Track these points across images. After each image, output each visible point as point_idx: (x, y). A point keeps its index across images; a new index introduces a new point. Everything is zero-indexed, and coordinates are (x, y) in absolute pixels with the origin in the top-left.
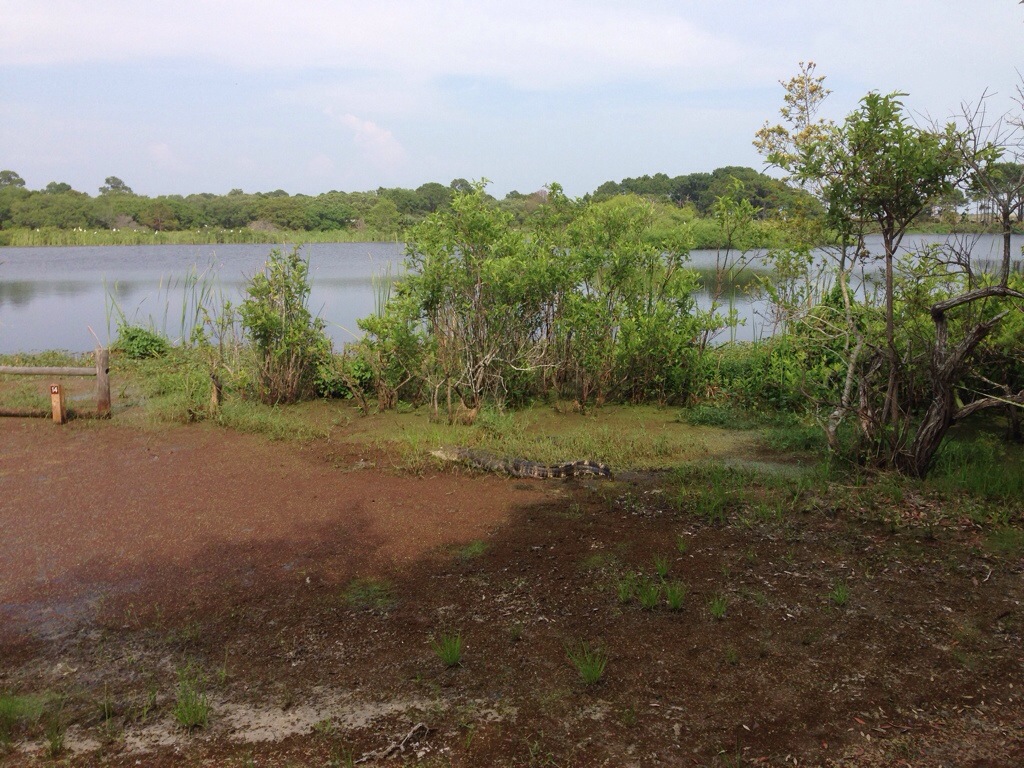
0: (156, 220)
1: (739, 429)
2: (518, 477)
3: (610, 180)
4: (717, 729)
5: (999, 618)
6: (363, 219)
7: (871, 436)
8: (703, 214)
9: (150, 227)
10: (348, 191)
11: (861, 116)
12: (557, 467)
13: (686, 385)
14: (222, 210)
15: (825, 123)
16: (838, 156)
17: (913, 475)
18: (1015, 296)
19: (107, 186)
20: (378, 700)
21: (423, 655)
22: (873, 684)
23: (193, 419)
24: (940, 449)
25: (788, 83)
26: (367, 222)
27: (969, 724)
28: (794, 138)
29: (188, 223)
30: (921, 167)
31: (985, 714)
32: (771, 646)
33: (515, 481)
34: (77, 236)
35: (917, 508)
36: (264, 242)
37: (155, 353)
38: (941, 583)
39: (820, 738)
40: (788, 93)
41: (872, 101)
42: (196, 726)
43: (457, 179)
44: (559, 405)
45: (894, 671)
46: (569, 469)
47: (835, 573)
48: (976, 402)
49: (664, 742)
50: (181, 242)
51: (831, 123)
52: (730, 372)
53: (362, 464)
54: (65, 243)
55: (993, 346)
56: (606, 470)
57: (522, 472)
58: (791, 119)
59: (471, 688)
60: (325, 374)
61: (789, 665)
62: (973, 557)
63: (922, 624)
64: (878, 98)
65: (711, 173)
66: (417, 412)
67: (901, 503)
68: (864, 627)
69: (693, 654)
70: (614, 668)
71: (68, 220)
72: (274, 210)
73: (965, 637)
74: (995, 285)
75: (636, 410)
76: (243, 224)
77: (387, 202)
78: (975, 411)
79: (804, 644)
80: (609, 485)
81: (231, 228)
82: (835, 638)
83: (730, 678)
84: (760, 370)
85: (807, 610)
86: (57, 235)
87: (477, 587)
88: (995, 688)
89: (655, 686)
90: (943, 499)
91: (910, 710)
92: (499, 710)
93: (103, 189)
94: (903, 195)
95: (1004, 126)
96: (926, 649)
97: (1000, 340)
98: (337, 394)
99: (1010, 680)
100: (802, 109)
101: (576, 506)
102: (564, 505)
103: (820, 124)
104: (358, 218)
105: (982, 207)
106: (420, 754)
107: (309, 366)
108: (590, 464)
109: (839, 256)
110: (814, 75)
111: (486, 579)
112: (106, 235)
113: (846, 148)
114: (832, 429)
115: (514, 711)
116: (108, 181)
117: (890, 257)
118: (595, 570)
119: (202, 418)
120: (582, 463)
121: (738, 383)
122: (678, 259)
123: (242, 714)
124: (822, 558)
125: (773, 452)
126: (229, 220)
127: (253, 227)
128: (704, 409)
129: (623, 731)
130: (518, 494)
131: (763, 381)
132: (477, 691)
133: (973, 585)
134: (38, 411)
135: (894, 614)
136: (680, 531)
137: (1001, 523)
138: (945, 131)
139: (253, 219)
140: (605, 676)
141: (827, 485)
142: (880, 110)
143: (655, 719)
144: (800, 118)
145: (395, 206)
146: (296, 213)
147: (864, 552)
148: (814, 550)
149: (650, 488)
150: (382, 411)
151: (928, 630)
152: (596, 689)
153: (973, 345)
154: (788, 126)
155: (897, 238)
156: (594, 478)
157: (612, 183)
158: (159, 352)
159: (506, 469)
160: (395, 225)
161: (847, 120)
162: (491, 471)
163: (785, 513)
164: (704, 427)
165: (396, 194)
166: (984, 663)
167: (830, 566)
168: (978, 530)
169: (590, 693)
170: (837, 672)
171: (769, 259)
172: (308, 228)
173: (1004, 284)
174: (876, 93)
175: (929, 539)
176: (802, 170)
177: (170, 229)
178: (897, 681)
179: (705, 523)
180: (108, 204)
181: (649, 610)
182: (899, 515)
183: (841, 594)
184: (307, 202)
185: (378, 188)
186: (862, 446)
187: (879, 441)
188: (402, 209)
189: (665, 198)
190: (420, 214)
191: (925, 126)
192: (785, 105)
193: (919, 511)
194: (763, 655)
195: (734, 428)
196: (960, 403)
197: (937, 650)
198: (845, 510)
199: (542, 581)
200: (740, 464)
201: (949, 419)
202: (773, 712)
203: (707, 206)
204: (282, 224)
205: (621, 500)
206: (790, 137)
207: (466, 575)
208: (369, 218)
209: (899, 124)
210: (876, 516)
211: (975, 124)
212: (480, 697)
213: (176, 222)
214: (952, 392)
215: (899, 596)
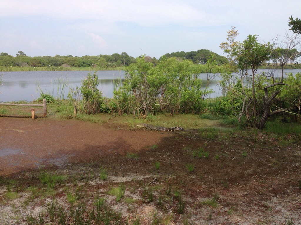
0: (34, 64)
1: (214, 120)
2: (160, 131)
3: (168, 53)
4: (221, 179)
5: (282, 159)
6: (96, 64)
7: (249, 120)
8: (194, 63)
9: (32, 66)
10: (91, 56)
11: (247, 40)
12: (170, 128)
13: (199, 109)
14: (54, 61)
15: (238, 42)
16: (241, 50)
17: (260, 129)
18: (285, 85)
19: (19, 54)
20: (143, 175)
21: (150, 167)
22: (254, 171)
23: (70, 118)
24: (266, 124)
25: (229, 31)
26: (97, 65)
27: (276, 178)
28: (230, 45)
29: (43, 65)
30: (262, 53)
31: (280, 176)
32: (231, 165)
33: (160, 132)
34: (11, 69)
35: (261, 136)
36: (67, 70)
37: (51, 101)
38: (268, 152)
39: (244, 180)
40: (228, 34)
41: (250, 37)
42: (105, 180)
43: (123, 52)
44: (166, 114)
45: (259, 169)
46: (173, 129)
47: (243, 150)
48: (275, 111)
49: (209, 182)
50: (42, 70)
51: (239, 42)
52: (210, 105)
53: (119, 128)
54: (7, 71)
55: (278, 98)
56: (183, 129)
57: (161, 130)
58: (229, 41)
59: (164, 173)
60: (103, 106)
61: (235, 168)
62: (275, 147)
63: (264, 160)
64: (252, 36)
65: (197, 51)
66: (129, 116)
67: (257, 135)
68: (251, 160)
69: (213, 166)
70: (195, 169)
71: (8, 64)
72: (69, 61)
73: (274, 162)
74: (280, 82)
75: (187, 115)
76: (60, 65)
77: (103, 59)
78: (275, 113)
79: (238, 164)
80: (184, 133)
81: (56, 66)
82: (244, 163)
83: (222, 171)
84: (218, 105)
85: (237, 158)
86: (5, 68)
87: (158, 154)
88: (282, 172)
89: (205, 172)
90: (267, 134)
91: (263, 176)
92: (172, 177)
93: (17, 55)
94: (257, 60)
95: (282, 43)
96: (266, 165)
97: (280, 96)
98: (106, 111)
99: (285, 170)
100: (232, 38)
101: (177, 137)
102: (174, 137)
103: (236, 42)
104: (94, 64)
105: (273, 61)
106: (157, 184)
107: (99, 104)
108: (178, 128)
109: (241, 75)
110: (235, 30)
111: (159, 153)
112: (19, 68)
113: (243, 48)
114: (239, 118)
115: (175, 177)
116: (19, 52)
117: (254, 75)
118: (185, 150)
119: (72, 117)
120: (176, 127)
121: (212, 108)
122: (197, 76)
123: (113, 178)
124: (239, 147)
125: (224, 125)
126: (56, 64)
127: (63, 66)
128: (204, 114)
129: (200, 180)
130: (161, 135)
131: (220, 107)
132: (165, 173)
133: (275, 152)
134: (27, 116)
135: (258, 158)
136: (204, 142)
137: (282, 139)
138: (267, 44)
139: (63, 63)
140: (194, 170)
141: (239, 131)
142: (252, 39)
143: (207, 178)
144: (231, 40)
145: (105, 60)
146: (76, 62)
147: (249, 146)
148: (237, 146)
149: (195, 133)
150: (119, 116)
151: (266, 161)
152: (192, 173)
153: (274, 97)
154: (228, 42)
155: (256, 70)
156: (180, 131)
157: (168, 54)
158: (52, 101)
159: (157, 129)
160: (105, 66)
161: (244, 41)
162: (153, 130)
163: (230, 138)
164: (205, 119)
165: (105, 57)
166: (279, 167)
167: (241, 149)
168: (276, 141)
169: (191, 174)
170: (246, 169)
171: (221, 76)
172: (79, 66)
173: (282, 82)
174: (251, 35)
175: (265, 143)
176: (233, 54)
177: (38, 67)
178: (260, 171)
179: (210, 140)
180: (19, 59)
181: (201, 158)
182: (257, 138)
183: (245, 154)
184: (79, 59)
185: (100, 55)
186: (247, 122)
187: (251, 121)
188: (107, 61)
189: (184, 58)
190: (113, 62)
191: (263, 43)
192: (228, 37)
193: (262, 137)
194: (229, 166)
195: (213, 119)
196: (271, 111)
197: (268, 165)
198: (244, 137)
199: (173, 153)
200: (216, 128)
201: (268, 115)
202: (233, 176)
203: (196, 61)
204: (72, 65)
205: (188, 136)
206: (229, 45)
207: (154, 152)
208: (98, 64)
209: (256, 42)
210: (251, 138)
211: (275, 43)
212: (166, 174)
213: (40, 64)
214: (269, 108)
215: (258, 155)
